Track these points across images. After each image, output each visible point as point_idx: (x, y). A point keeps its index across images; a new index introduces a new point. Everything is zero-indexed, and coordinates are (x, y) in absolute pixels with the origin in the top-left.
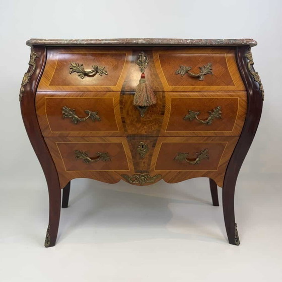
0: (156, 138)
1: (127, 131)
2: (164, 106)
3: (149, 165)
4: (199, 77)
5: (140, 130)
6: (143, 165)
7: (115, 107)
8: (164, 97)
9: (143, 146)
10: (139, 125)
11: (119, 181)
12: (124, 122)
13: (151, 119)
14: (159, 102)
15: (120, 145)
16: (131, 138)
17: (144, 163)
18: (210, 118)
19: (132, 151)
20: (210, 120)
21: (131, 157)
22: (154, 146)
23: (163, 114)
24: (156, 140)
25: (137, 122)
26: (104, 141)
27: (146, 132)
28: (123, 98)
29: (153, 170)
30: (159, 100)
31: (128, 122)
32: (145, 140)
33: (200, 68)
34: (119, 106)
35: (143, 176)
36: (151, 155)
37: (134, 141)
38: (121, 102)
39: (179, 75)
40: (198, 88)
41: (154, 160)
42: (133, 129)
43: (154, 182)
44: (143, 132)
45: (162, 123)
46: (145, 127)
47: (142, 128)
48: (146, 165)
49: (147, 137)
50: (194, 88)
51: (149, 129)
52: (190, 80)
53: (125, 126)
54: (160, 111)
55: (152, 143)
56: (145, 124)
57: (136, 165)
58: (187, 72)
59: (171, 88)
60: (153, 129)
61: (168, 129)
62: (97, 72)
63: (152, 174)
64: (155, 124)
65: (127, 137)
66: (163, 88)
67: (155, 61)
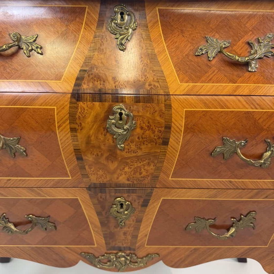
0: (149, 190)
1: (88, 177)
2: (168, 127)
3: (135, 237)
4: (247, 64)
5: (115, 176)
6: (123, 237)
7: (59, 127)
8: (169, 107)
9: (122, 205)
10: (112, 166)
11: (77, 263)
12: (79, 158)
13: (140, 153)
14: (158, 118)
15: (74, 203)
16: (96, 189)
17: (125, 234)
18: (268, 153)
19: (99, 214)
20: (268, 159)
21: (99, 224)
22: (145, 204)
23: (166, 142)
24: (150, 195)
25: (107, 159)
26: (39, 194)
27: (128, 180)
28: (77, 108)
29: (142, 246)
30: (157, 113)
31: (89, 158)
32: (126, 195)
33: (248, 44)
34: (67, 126)
35: (124, 257)
36: (139, 221)
37: (103, 196)
38: (73, 117)
39: (204, 58)
40: (245, 88)
41: (146, 229)
42: (101, 173)
43: (145, 267)
44: (123, 179)
45: (162, 162)
46: (126, 169)
47: (119, 171)
48: (129, 237)
49: (131, 188)
50: (238, 87)
51: (134, 174)
52: (228, 69)
53: (83, 168)
54: (159, 138)
55: (142, 200)
56: (127, 164)
57: (109, 237)
58: (220, 52)
59: (185, 86)
60: (144, 173)
61: (175, 175)
62: (20, 48)
63: (141, 253)
64: (149, 164)
65: (89, 188)
66: (167, 88)
67: (149, 25)
